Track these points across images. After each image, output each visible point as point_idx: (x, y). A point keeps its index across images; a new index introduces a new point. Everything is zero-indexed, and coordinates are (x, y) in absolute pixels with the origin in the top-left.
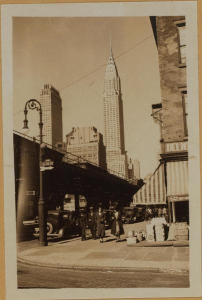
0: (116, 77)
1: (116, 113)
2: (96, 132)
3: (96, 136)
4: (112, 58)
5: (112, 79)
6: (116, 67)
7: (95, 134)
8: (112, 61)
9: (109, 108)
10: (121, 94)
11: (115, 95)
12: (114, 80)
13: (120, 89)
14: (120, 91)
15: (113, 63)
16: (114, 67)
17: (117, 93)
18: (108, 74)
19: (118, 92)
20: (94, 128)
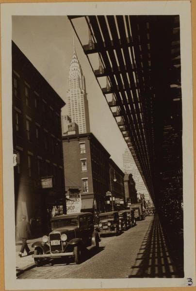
0: (80, 76)
1: (81, 113)
2: (70, 122)
3: (71, 126)
4: (75, 57)
5: (76, 77)
6: (80, 66)
7: (69, 124)
8: (76, 60)
9: (75, 107)
10: (86, 94)
11: (80, 94)
12: (79, 79)
13: (85, 88)
14: (85, 90)
15: (77, 61)
16: (78, 65)
17: (82, 93)
18: (72, 73)
19: (83, 91)
20: (68, 117)
